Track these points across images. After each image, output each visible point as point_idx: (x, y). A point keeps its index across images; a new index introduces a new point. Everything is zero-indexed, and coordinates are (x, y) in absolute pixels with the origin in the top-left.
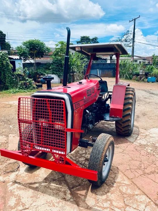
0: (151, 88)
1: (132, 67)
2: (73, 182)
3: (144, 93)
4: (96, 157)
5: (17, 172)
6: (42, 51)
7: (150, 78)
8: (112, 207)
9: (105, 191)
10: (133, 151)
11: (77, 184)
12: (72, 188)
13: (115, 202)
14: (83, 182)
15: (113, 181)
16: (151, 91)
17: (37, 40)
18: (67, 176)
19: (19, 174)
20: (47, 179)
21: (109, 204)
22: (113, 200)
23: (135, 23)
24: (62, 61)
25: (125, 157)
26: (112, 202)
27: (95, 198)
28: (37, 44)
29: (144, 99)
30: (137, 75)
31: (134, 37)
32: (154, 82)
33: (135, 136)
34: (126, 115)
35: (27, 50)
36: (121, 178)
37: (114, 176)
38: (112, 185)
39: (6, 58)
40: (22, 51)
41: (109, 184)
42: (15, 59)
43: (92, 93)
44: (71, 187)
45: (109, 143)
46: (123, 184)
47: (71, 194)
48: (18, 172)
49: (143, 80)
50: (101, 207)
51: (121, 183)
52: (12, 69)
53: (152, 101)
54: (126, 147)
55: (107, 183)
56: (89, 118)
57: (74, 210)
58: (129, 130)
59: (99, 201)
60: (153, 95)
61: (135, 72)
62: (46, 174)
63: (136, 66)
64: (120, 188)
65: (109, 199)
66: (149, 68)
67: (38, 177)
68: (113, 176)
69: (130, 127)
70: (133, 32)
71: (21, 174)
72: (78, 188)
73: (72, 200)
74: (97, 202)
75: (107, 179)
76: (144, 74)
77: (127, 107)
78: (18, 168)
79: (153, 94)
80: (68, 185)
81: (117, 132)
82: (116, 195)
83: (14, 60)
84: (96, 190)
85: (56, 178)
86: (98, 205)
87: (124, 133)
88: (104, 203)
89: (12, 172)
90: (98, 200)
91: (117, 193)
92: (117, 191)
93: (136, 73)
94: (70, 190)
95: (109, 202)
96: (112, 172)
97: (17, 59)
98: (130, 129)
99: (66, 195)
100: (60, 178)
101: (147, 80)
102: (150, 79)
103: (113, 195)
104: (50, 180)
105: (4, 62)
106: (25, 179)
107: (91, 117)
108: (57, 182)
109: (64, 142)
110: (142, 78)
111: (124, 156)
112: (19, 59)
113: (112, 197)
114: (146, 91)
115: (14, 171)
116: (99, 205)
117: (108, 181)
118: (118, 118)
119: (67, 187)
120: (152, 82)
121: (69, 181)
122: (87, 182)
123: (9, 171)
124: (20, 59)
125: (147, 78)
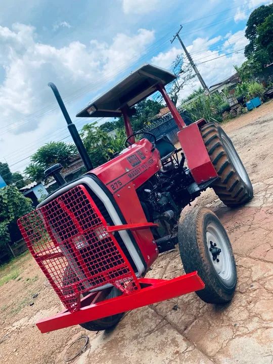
0: (259, 116)
1: (212, 104)
2: (183, 318)
3: (250, 128)
4: (190, 252)
5: (88, 351)
6: (65, 155)
7: (249, 102)
8: (263, 325)
9: (243, 305)
10: (266, 218)
11: (192, 318)
12: (185, 329)
13: (267, 313)
14: (200, 309)
15: (250, 282)
16: (261, 120)
17: (49, 143)
18: (171, 314)
19: (91, 352)
20: (139, 337)
21: (257, 322)
22: (262, 312)
23: (180, 40)
24: (101, 153)
25: (256, 235)
26: (261, 316)
27: (229, 325)
28: (52, 149)
29: (253, 137)
30: (228, 109)
31: (190, 59)
32: (259, 105)
33: (260, 195)
34: (222, 167)
35: (43, 166)
36: (261, 269)
37: (249, 272)
38: (250, 289)
39: (14, 192)
40: (36, 170)
41: (244, 291)
42: (32, 188)
43: (140, 159)
44: (183, 328)
45: (202, 218)
46: (269, 278)
47: (187, 339)
48: (89, 349)
49: (242, 113)
50: (246, 334)
51: (265, 277)
52: (33, 205)
53: (268, 132)
54: (252, 219)
55: (240, 291)
56: (160, 202)
57: (199, 363)
58: (242, 188)
59: (238, 325)
60: (266, 124)
61: (221, 107)
62: (134, 329)
63: (218, 99)
64: (266, 286)
65: (254, 314)
66: (240, 89)
67: (122, 342)
68: (247, 274)
69: (240, 184)
70: (185, 53)
71: (94, 351)
72: (194, 323)
73: (190, 348)
74: (235, 330)
75: (239, 284)
76: (236, 102)
77: (216, 154)
78: (87, 343)
79: (265, 121)
80: (175, 328)
81: (228, 206)
82: (264, 301)
83: (31, 191)
84: (227, 311)
85: (153, 327)
86: (238, 333)
87: (237, 199)
88: (247, 326)
89: (79, 355)
90: (235, 325)
91: (264, 298)
92: (263, 294)
93: (223, 108)
94: (181, 334)
95: (256, 319)
96: (243, 268)
97: (35, 186)
98: (242, 186)
99: (177, 346)
100: (160, 323)
101: (247, 109)
102: (250, 105)
103: (257, 304)
104: (143, 335)
105: (16, 200)
106: (103, 354)
107: (164, 199)
108: (156, 332)
109: (117, 251)
110: (238, 110)
111: (253, 233)
112: (37, 185)
113: (258, 308)
114: (252, 124)
115: (82, 352)
116: (240, 333)
117: (241, 287)
118: (212, 179)
119: (176, 332)
120: (257, 107)
121: (176, 321)
122: (206, 306)
123: (73, 357)
124: (39, 184)
125: (245, 106)
